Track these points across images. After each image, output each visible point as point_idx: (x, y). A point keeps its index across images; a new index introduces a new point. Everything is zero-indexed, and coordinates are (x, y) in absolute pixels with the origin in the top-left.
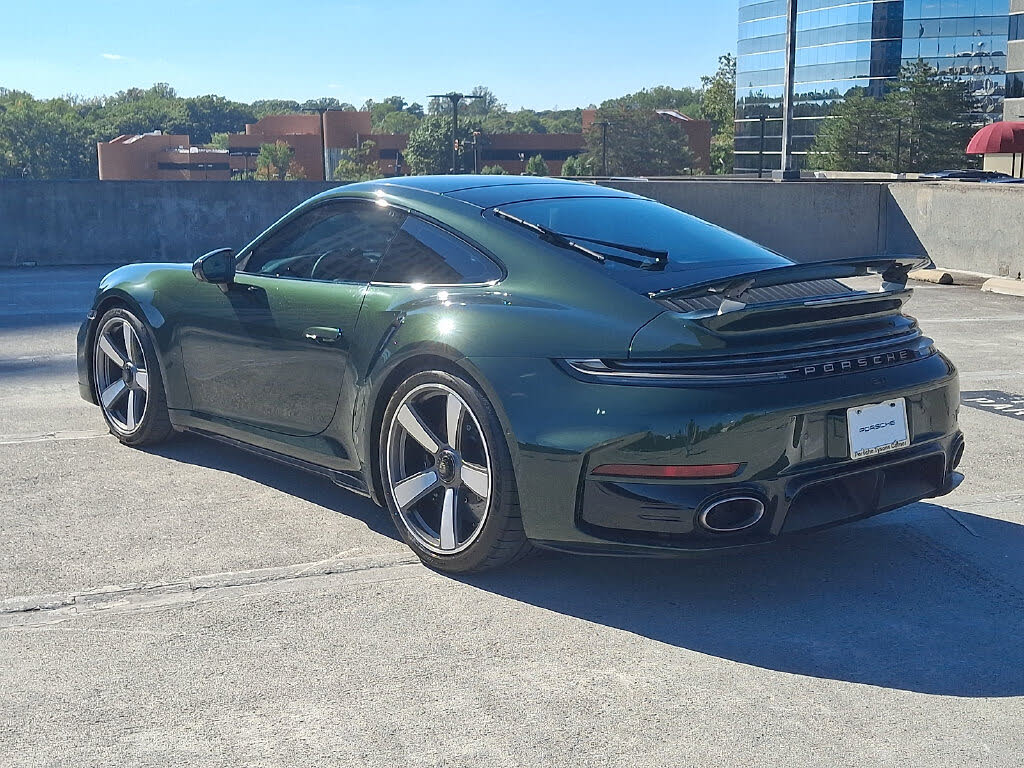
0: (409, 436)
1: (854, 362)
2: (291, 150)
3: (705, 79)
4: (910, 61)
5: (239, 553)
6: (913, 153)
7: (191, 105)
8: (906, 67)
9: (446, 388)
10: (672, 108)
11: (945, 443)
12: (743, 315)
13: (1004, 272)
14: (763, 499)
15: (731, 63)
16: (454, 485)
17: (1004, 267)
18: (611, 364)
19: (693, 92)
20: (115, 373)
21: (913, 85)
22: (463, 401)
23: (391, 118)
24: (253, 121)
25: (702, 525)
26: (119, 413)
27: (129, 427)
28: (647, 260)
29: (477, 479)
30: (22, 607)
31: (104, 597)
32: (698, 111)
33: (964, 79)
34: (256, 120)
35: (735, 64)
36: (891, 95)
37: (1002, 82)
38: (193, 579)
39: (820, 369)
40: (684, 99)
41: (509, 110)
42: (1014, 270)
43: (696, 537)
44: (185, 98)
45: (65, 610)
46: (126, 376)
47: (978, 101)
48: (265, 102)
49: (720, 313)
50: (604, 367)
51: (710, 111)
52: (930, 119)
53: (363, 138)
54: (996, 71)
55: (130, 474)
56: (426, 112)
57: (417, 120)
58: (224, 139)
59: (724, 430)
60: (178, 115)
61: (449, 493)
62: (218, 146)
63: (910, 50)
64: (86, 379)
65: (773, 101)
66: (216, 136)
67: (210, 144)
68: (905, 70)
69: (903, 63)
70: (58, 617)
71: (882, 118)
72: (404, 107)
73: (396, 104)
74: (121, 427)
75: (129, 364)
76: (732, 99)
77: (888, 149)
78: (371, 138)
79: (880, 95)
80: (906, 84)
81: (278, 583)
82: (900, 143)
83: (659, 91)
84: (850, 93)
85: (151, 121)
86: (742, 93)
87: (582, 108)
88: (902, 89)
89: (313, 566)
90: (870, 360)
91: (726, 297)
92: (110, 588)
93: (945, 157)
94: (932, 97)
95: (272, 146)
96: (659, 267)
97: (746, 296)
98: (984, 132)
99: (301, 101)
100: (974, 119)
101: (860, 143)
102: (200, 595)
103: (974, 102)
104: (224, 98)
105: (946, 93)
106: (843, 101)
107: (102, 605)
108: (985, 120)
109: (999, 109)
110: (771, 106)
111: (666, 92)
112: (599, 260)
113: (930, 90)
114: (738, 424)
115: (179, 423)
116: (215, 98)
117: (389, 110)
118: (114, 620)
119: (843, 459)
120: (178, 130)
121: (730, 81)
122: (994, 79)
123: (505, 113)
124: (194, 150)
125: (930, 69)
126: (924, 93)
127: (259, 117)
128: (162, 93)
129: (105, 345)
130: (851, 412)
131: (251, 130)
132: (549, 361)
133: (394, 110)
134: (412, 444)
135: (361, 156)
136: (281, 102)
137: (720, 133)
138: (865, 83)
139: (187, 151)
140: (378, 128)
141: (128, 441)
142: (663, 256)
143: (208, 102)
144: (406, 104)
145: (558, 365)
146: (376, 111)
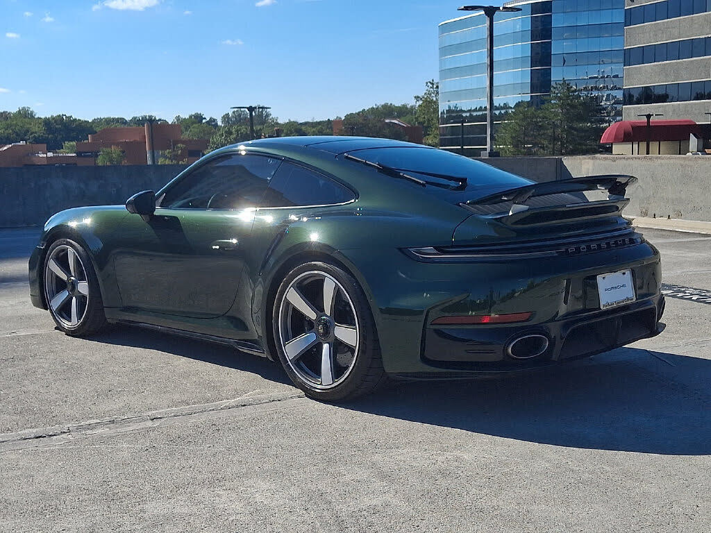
0: (295, 309)
1: (599, 246)
2: (123, 152)
3: (417, 98)
4: (557, 82)
5: (176, 397)
6: (562, 145)
7: (47, 122)
8: (555, 86)
9: (323, 273)
10: (394, 118)
11: (655, 300)
12: (528, 214)
13: (645, 214)
14: (547, 335)
15: (435, 86)
16: (330, 341)
17: (644, 210)
18: (440, 250)
19: (409, 107)
20: (61, 285)
21: (560, 98)
22: (337, 282)
23: (195, 129)
24: (93, 132)
25: (508, 355)
26: (64, 315)
27: (73, 322)
28: (453, 183)
29: (348, 335)
30: (33, 436)
31: (90, 427)
32: (412, 120)
33: (595, 93)
34: (96, 132)
35: (437, 87)
36: (546, 105)
37: (619, 95)
38: (150, 413)
39: (578, 249)
40: (403, 111)
41: (279, 121)
42: (651, 212)
43: (505, 363)
44: (43, 117)
45: (64, 435)
46: (70, 287)
47: (605, 109)
48: (101, 119)
49: (511, 213)
50: (436, 252)
51: (421, 120)
52: (572, 121)
53: (176, 143)
54: (615, 88)
55: (81, 353)
56: (220, 123)
57: (214, 129)
58: (73, 146)
59: (516, 295)
60: (38, 130)
61: (326, 347)
62: (68, 151)
63: (557, 75)
64: (38, 291)
65: (464, 111)
66: (67, 144)
67: (62, 150)
68: (555, 88)
69: (553, 84)
70: (60, 441)
71: (540, 122)
72: (204, 121)
73: (198, 118)
74: (66, 324)
75: (72, 278)
76: (436, 110)
77: (546, 143)
78: (183, 142)
79: (537, 106)
80: (556, 98)
81: (211, 412)
82: (555, 139)
83: (385, 106)
84: (518, 105)
85: (18, 135)
86: (443, 107)
87: (332, 119)
88: (553, 102)
89: (232, 402)
90: (608, 244)
91: (515, 203)
92: (92, 421)
93: (584, 147)
94: (573, 107)
95: (109, 150)
96: (462, 188)
97: (529, 202)
98: (610, 129)
99: (128, 118)
100: (603, 121)
101: (526, 139)
102: (157, 423)
103: (601, 110)
104: (71, 117)
105: (584, 104)
106: (513, 110)
107: (89, 432)
108: (609, 122)
109: (619, 113)
110: (464, 115)
111: (390, 107)
112: (422, 184)
113: (572, 101)
114: (525, 291)
115: (112, 317)
116: (64, 117)
117: (193, 123)
118: (103, 441)
119: (595, 309)
120: (37, 141)
121: (434, 99)
122: (614, 93)
123: (277, 123)
124: (50, 154)
125: (572, 87)
126: (568, 104)
127: (98, 129)
128: (25, 114)
129: (53, 266)
130: (599, 278)
131: (92, 139)
132: (397, 250)
133: (195, 123)
134: (297, 315)
135: (174, 155)
136: (113, 119)
137: (429, 135)
138: (527, 98)
139: (43, 155)
140: (186, 136)
141: (72, 333)
142: (464, 180)
143: (59, 120)
144: (205, 118)
145: (403, 252)
146: (182, 124)
